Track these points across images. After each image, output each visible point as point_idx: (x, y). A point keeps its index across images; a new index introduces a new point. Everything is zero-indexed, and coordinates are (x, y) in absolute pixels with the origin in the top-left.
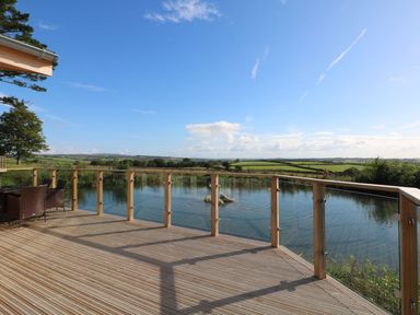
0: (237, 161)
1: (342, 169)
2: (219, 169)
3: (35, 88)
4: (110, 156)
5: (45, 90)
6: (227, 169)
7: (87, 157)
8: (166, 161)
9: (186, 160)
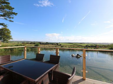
0: (60, 43)
1: (85, 45)
2: (55, 45)
3: (10, 21)
4: (27, 41)
5: (13, 22)
6: (58, 45)
7: (21, 42)
8: (42, 43)
9: (47, 42)
